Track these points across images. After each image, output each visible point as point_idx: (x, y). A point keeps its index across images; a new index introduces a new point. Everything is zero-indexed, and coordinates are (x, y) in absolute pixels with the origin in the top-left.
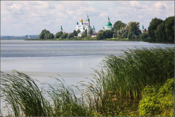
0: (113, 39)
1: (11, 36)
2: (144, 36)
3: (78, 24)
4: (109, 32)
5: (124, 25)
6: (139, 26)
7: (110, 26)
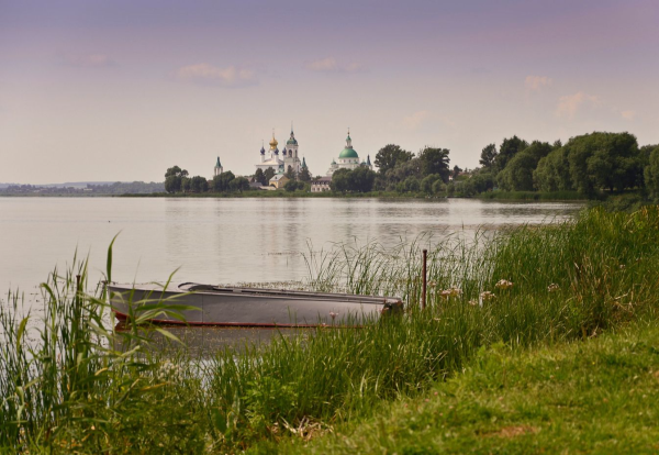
0: (373, 193)
1: (29, 186)
2: (475, 183)
3: (263, 152)
4: (364, 175)
5: (406, 156)
6: (448, 161)
7: (352, 160)
